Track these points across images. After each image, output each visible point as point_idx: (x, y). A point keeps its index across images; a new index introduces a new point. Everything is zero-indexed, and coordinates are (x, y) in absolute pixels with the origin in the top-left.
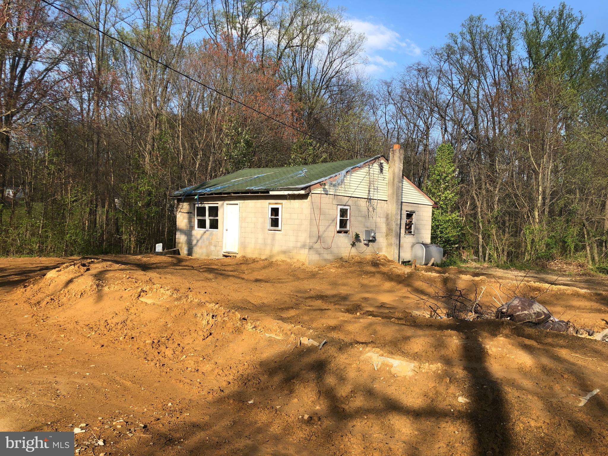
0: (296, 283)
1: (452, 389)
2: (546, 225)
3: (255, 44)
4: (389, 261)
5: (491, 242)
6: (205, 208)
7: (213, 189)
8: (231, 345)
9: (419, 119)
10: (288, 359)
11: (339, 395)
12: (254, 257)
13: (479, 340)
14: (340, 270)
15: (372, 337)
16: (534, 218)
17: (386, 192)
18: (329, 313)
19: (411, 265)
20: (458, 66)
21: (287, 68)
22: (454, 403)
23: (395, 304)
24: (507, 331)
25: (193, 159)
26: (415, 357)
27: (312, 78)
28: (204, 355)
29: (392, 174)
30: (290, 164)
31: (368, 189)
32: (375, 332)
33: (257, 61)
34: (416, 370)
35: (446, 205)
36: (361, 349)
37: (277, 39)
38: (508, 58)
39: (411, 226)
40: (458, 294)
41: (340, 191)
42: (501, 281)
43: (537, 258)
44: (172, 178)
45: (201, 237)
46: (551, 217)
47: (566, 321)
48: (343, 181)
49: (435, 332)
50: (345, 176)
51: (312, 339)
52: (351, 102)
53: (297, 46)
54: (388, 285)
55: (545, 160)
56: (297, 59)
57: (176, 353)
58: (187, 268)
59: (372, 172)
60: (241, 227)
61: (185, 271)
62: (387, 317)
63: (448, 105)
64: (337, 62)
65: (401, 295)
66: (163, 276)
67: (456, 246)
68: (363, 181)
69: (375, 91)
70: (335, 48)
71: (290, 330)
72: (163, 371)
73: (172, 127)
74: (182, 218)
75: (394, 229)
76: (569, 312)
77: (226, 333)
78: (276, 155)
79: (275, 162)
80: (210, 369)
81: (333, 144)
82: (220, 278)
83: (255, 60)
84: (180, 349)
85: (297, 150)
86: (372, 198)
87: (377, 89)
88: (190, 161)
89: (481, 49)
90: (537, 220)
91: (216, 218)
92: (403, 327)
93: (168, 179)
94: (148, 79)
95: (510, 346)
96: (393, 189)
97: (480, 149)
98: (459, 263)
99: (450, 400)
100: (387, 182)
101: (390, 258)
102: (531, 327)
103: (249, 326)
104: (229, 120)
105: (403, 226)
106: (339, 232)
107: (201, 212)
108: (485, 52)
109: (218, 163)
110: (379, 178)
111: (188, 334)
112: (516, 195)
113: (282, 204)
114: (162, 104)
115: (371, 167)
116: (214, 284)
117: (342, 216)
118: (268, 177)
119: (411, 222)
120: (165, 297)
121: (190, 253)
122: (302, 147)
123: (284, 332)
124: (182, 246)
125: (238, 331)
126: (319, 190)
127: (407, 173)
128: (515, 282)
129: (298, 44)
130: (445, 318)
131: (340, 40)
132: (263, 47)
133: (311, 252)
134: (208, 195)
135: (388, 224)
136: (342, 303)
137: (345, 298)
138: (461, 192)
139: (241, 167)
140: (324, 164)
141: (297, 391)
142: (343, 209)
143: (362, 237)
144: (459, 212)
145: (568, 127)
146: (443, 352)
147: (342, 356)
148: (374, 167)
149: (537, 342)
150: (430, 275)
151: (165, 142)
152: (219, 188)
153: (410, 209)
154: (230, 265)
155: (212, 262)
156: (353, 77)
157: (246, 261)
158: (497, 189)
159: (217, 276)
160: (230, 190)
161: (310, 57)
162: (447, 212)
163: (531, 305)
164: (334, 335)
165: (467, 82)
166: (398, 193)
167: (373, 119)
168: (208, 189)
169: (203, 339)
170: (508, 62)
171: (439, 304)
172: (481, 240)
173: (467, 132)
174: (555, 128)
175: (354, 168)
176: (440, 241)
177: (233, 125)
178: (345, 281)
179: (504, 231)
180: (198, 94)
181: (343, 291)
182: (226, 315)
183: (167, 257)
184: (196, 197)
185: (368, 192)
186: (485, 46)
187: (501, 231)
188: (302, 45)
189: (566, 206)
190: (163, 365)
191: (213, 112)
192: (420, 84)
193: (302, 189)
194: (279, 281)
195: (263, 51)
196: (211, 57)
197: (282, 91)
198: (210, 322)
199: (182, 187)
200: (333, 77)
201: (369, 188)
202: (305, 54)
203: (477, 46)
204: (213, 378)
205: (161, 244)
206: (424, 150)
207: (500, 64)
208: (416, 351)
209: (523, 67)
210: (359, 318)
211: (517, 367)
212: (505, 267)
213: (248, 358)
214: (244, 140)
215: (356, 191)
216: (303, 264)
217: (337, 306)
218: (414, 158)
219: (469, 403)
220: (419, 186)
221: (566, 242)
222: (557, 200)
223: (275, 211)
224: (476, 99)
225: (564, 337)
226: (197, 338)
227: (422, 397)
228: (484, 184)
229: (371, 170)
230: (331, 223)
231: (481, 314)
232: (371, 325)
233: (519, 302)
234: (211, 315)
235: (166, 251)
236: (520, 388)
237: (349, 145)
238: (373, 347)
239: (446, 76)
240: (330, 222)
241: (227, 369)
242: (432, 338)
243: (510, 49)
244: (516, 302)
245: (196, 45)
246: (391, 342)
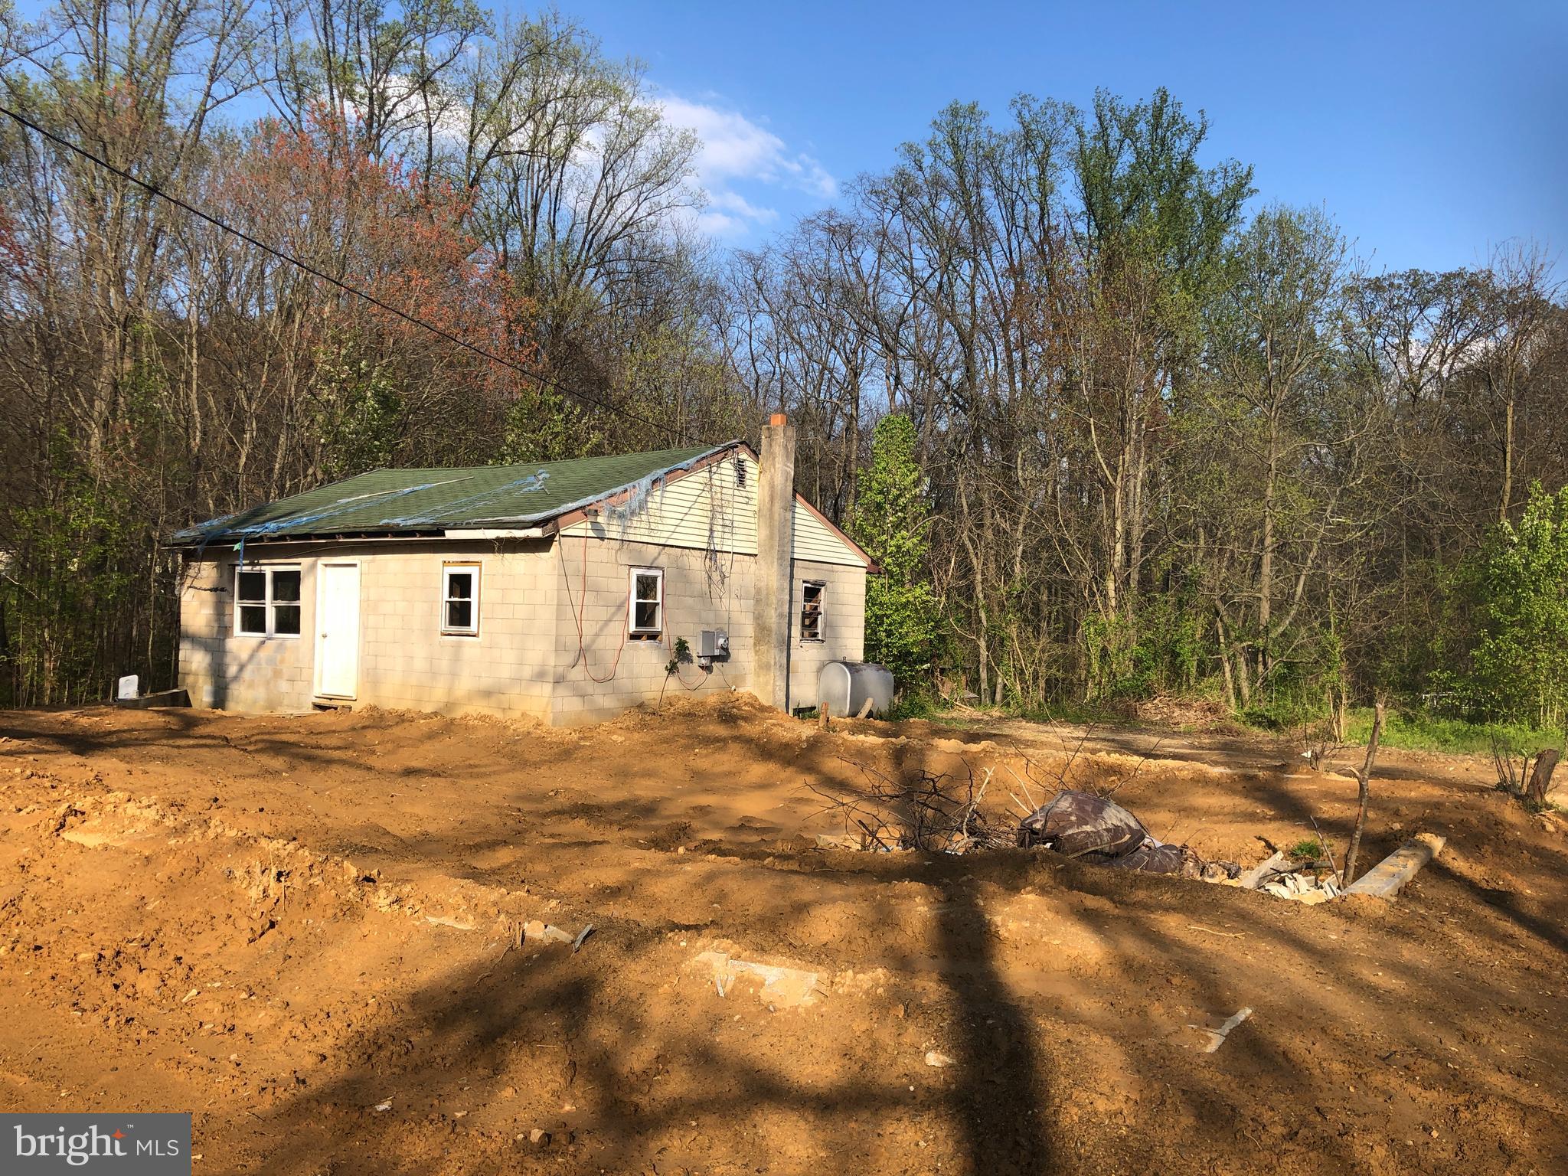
0: (519, 776)
1: (912, 1033)
2: (1134, 612)
3: (406, 142)
4: (763, 709)
5: (1006, 656)
6: (262, 576)
7: (286, 525)
8: (331, 952)
9: (833, 351)
10: (490, 982)
11: (625, 1070)
12: (402, 707)
13: (977, 905)
14: (636, 735)
15: (715, 910)
16: (1106, 596)
17: (753, 533)
18: (605, 851)
19: (816, 717)
20: (925, 224)
21: (494, 207)
22: (917, 1069)
23: (775, 819)
24: (1043, 877)
25: (232, 443)
26: (822, 955)
27: (561, 236)
28: (252, 984)
29: (767, 488)
30: (503, 457)
31: (707, 527)
32: (722, 897)
33: (413, 187)
34: (823, 989)
35: (900, 565)
36: (683, 944)
37: (467, 131)
38: (1042, 209)
39: (816, 620)
40: (929, 787)
41: (637, 531)
42: (1030, 751)
43: (1114, 693)
44: (168, 493)
45: (252, 657)
46: (1142, 595)
47: (1178, 845)
48: (643, 506)
49: (871, 888)
50: (648, 493)
51: (555, 924)
52: (663, 302)
53: (521, 152)
54: (758, 770)
55: (1127, 457)
56: (522, 185)
57: (171, 983)
58: (209, 742)
59: (718, 483)
60: (366, 628)
61: (204, 751)
62: (753, 854)
63: (902, 321)
64: (627, 198)
65: (788, 795)
66: (137, 768)
67: (925, 666)
68: (696, 506)
69: (723, 279)
70: (620, 162)
71: (495, 904)
72: (128, 1038)
73: (171, 354)
74: (195, 603)
75: (774, 627)
76: (1186, 822)
77: (315, 922)
78: (464, 434)
79: (461, 451)
80: (268, 1022)
81: (619, 408)
82: (305, 768)
83: (407, 183)
84: (181, 971)
85: (521, 420)
86: (718, 548)
87: (727, 272)
88: (223, 447)
89: (978, 186)
90: (1113, 603)
91: (295, 604)
92: (795, 878)
93: (156, 495)
94: (100, 220)
95: (1050, 915)
96: (771, 527)
97: (978, 430)
98: (931, 708)
99: (907, 1062)
100: (756, 509)
101: (765, 700)
102: (1099, 864)
103: (381, 899)
104: (332, 337)
105: (797, 621)
106: (635, 637)
107: (252, 586)
108: (988, 193)
109: (304, 454)
110: (736, 499)
111: (208, 928)
112: (1062, 541)
113: (478, 563)
114: (142, 290)
115: (714, 469)
116: (287, 786)
117: (641, 594)
118: (440, 491)
119: (816, 608)
120: (140, 826)
121: (220, 699)
122: (536, 414)
123: (480, 909)
124: (196, 682)
125: (350, 912)
126: (582, 528)
127: (804, 487)
128: (1062, 754)
129: (523, 149)
130: (896, 849)
131: (633, 145)
132: (430, 149)
133: (561, 690)
134: (272, 539)
135: (758, 618)
136: (641, 823)
137: (648, 810)
138: (934, 534)
139: (367, 466)
140: (595, 460)
141: (512, 1067)
142: (647, 577)
143: (695, 648)
144: (930, 584)
145: (1177, 380)
146: (890, 939)
147: (633, 966)
148: (723, 471)
149: (1112, 900)
150: (863, 742)
151: (149, 396)
152: (303, 521)
153: (813, 577)
154: (334, 732)
155: (282, 725)
156: (666, 238)
157: (378, 720)
158: (1021, 528)
159: (296, 762)
160: (334, 528)
161: (554, 183)
162: (903, 586)
163: (1099, 810)
164: (615, 910)
165: (947, 266)
166: (784, 537)
167: (718, 347)
168: (272, 525)
169: (251, 941)
170: (1041, 220)
171: (884, 814)
172: (984, 652)
173: (948, 387)
174: (1149, 382)
175: (670, 472)
176: (887, 656)
177: (343, 352)
178: (650, 764)
179: (1037, 630)
180: (249, 266)
181: (644, 790)
182: (316, 871)
183: (150, 714)
184: (237, 547)
185: (707, 533)
186: (987, 179)
187: (1030, 629)
188: (533, 151)
189: (1176, 567)
190: (127, 1021)
191: (289, 317)
192: (835, 265)
193: (536, 524)
194: (472, 771)
195: (429, 161)
196: (284, 171)
197: (481, 267)
198: (271, 892)
199: (198, 519)
200: (615, 238)
201: (712, 524)
202: (542, 173)
203: (969, 179)
204: (276, 1049)
205: (135, 678)
206: (847, 430)
207: (1022, 224)
208: (825, 938)
209: (1075, 234)
210: (681, 861)
211: (1066, 965)
212: (1039, 718)
213: (377, 986)
214: (376, 394)
215: (679, 529)
216: (539, 725)
217: (627, 833)
218: (822, 448)
219: (951, 1066)
220: (835, 518)
221: (1179, 654)
222: (1157, 553)
223: (460, 584)
224: (969, 307)
225: (1174, 885)
226: (232, 938)
227: (837, 1057)
228: (989, 513)
229: (715, 476)
230: (614, 614)
231: (985, 836)
232: (710, 877)
233: (1071, 804)
234: (274, 871)
235: (148, 695)
236: (1072, 1018)
237: (661, 413)
238: (715, 937)
239: (896, 249)
240: (613, 609)
241: (317, 1020)
242: (864, 904)
243: (1045, 191)
244: (1065, 804)
245: (241, 136)
246: (762, 919)
